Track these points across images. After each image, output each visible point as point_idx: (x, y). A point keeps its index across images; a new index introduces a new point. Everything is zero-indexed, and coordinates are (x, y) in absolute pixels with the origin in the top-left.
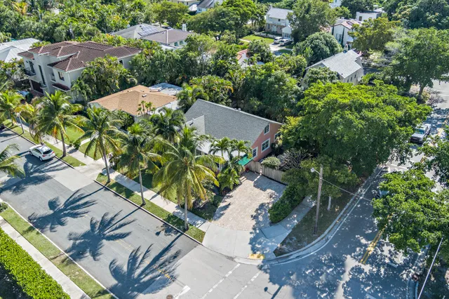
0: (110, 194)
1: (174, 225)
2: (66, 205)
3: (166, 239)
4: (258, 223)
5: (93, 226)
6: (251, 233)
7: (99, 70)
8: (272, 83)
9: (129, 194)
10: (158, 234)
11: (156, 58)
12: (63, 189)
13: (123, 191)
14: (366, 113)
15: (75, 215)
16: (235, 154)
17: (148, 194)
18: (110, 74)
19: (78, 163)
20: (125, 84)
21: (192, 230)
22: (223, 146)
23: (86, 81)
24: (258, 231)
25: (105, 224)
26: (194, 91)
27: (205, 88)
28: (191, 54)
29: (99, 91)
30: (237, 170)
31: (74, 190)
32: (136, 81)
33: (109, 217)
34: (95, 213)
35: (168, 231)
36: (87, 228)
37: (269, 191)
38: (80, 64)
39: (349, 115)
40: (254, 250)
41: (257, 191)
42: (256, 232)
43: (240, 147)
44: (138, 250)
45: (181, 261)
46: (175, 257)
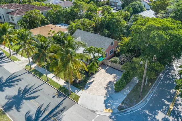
0: (31, 75)
1: (63, 92)
2: (6, 80)
3: (58, 100)
4: (108, 91)
5: (19, 91)
6: (105, 97)
7: (31, 16)
8: (114, 22)
9: (41, 75)
10: (54, 97)
11: (59, 11)
12: (6, 72)
13: (37, 73)
14: (170, 31)
15: (10, 86)
16: (96, 55)
17: (50, 76)
18: (36, 18)
19: (17, 60)
20: (43, 23)
21: (72, 95)
22: (90, 51)
23: (24, 21)
24: (108, 96)
25: (26, 91)
26: (76, 25)
27: (82, 24)
28: (75, 9)
29: (31, 26)
30: (97, 63)
31: (12, 73)
32: (49, 22)
33: (28, 87)
34: (22, 85)
35: (60, 95)
36: (16, 93)
37: (113, 75)
38: (22, 13)
39: (161, 32)
40: (107, 107)
41: (107, 74)
42: (107, 97)
43: (99, 51)
44: (42, 106)
45: (65, 113)
46: (62, 110)
